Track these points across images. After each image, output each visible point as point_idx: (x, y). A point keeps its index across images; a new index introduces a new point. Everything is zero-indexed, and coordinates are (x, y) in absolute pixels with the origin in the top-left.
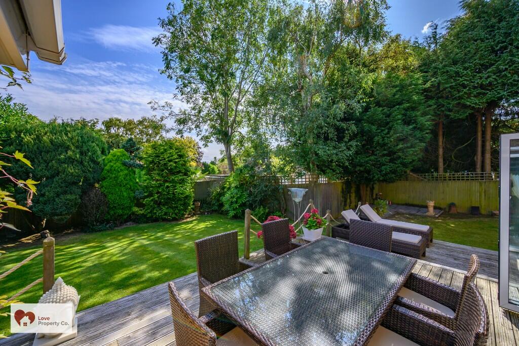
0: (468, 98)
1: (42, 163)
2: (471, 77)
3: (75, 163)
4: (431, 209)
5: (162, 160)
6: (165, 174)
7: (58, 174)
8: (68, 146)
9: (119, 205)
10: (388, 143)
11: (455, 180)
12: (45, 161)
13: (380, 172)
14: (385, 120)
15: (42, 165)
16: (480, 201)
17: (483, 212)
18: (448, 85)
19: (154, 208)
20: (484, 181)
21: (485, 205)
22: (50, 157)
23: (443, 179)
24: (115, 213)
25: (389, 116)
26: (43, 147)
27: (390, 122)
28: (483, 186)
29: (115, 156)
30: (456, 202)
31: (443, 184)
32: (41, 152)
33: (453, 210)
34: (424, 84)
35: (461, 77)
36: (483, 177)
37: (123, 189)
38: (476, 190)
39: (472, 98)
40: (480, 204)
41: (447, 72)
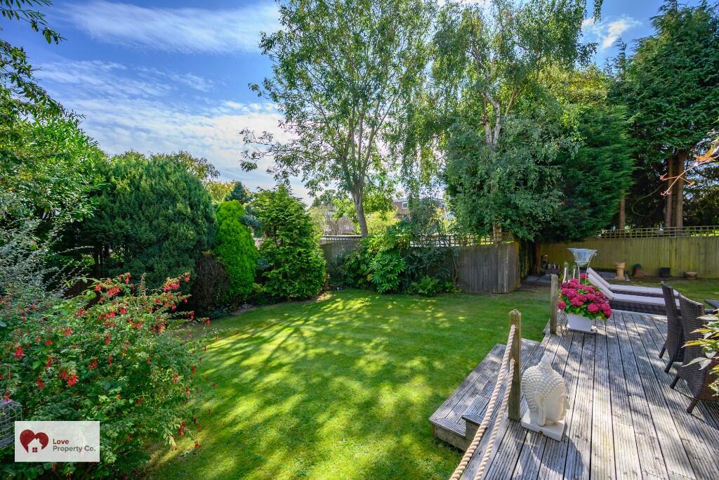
0: (670, 138)
1: (143, 221)
2: (675, 113)
3: (187, 220)
4: (621, 273)
5: (288, 215)
6: (295, 236)
7: (166, 237)
8: (175, 195)
9: (240, 280)
10: (593, 193)
11: (640, 237)
12: (147, 218)
13: (578, 228)
14: (591, 163)
15: (144, 224)
16: (670, 261)
17: (673, 273)
18: (648, 122)
19: (282, 283)
20: (675, 237)
21: (676, 266)
22: (154, 212)
23: (625, 236)
24: (235, 293)
25: (595, 158)
26: (144, 198)
27: (596, 166)
28: (674, 244)
29: (229, 210)
30: (641, 263)
31: (625, 242)
32: (141, 205)
33: (639, 273)
34: (626, 120)
35: (664, 112)
36: (674, 232)
37: (245, 257)
38: (666, 249)
39: (675, 138)
40: (670, 265)
41: (647, 105)
